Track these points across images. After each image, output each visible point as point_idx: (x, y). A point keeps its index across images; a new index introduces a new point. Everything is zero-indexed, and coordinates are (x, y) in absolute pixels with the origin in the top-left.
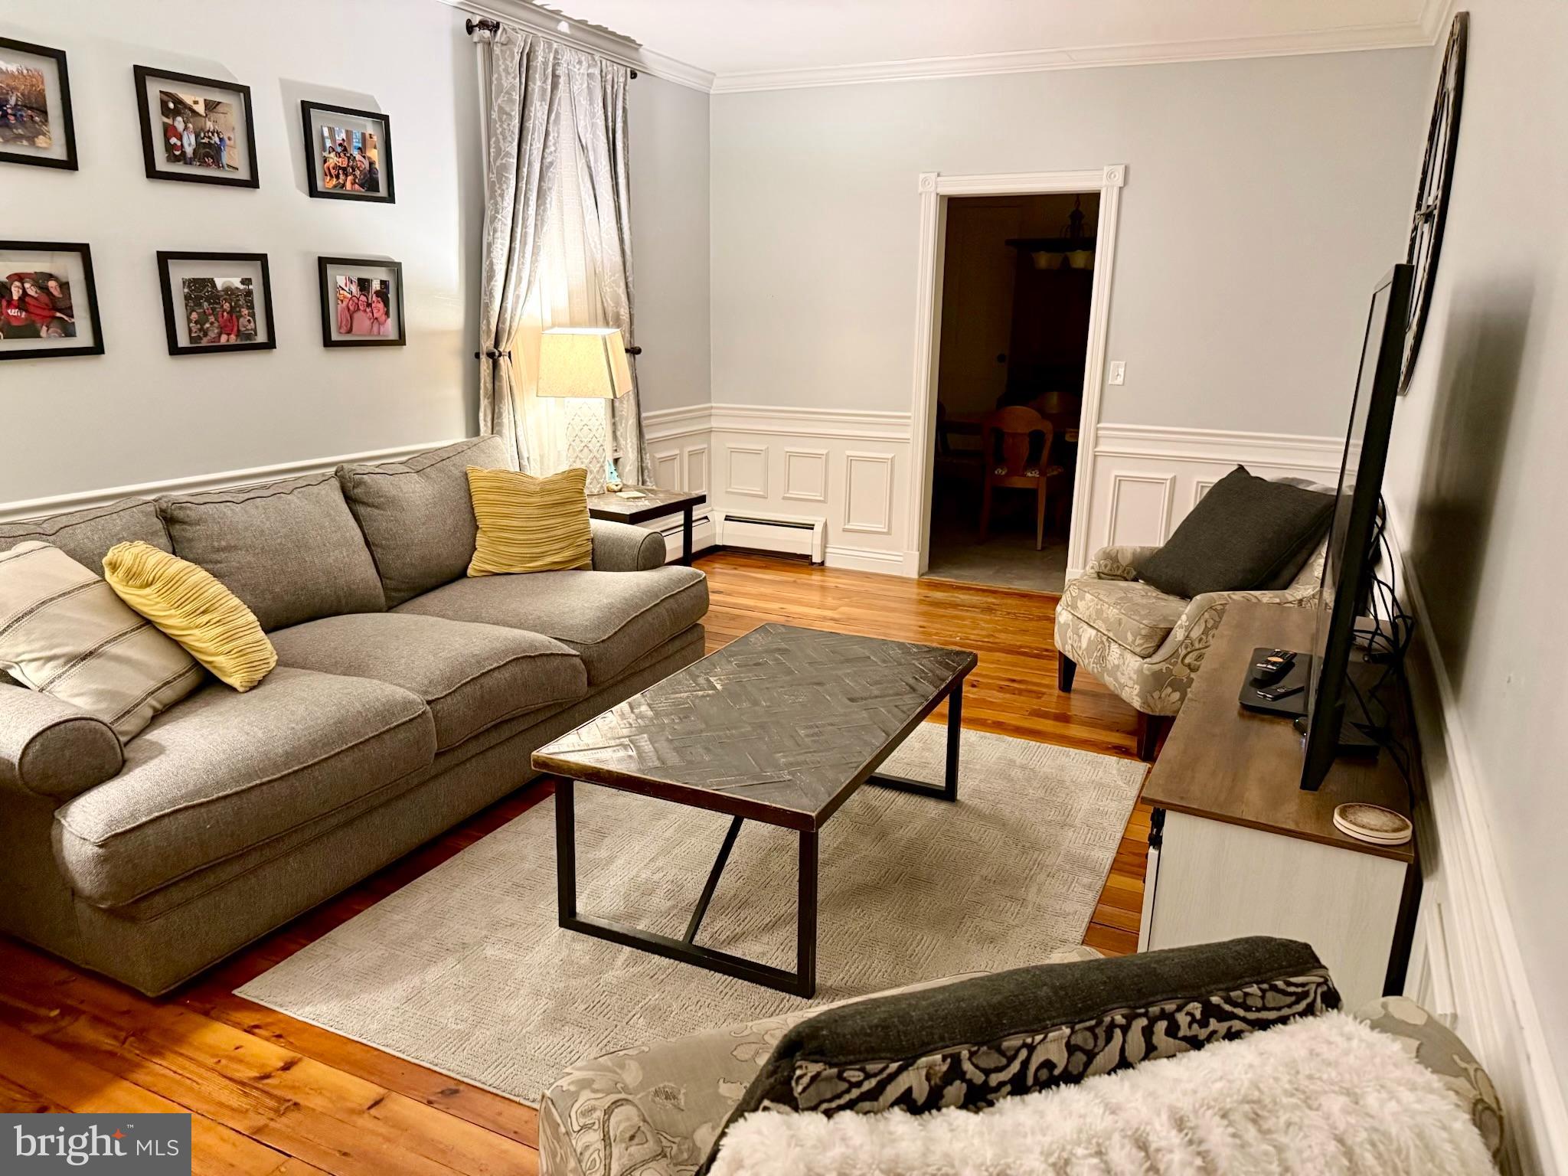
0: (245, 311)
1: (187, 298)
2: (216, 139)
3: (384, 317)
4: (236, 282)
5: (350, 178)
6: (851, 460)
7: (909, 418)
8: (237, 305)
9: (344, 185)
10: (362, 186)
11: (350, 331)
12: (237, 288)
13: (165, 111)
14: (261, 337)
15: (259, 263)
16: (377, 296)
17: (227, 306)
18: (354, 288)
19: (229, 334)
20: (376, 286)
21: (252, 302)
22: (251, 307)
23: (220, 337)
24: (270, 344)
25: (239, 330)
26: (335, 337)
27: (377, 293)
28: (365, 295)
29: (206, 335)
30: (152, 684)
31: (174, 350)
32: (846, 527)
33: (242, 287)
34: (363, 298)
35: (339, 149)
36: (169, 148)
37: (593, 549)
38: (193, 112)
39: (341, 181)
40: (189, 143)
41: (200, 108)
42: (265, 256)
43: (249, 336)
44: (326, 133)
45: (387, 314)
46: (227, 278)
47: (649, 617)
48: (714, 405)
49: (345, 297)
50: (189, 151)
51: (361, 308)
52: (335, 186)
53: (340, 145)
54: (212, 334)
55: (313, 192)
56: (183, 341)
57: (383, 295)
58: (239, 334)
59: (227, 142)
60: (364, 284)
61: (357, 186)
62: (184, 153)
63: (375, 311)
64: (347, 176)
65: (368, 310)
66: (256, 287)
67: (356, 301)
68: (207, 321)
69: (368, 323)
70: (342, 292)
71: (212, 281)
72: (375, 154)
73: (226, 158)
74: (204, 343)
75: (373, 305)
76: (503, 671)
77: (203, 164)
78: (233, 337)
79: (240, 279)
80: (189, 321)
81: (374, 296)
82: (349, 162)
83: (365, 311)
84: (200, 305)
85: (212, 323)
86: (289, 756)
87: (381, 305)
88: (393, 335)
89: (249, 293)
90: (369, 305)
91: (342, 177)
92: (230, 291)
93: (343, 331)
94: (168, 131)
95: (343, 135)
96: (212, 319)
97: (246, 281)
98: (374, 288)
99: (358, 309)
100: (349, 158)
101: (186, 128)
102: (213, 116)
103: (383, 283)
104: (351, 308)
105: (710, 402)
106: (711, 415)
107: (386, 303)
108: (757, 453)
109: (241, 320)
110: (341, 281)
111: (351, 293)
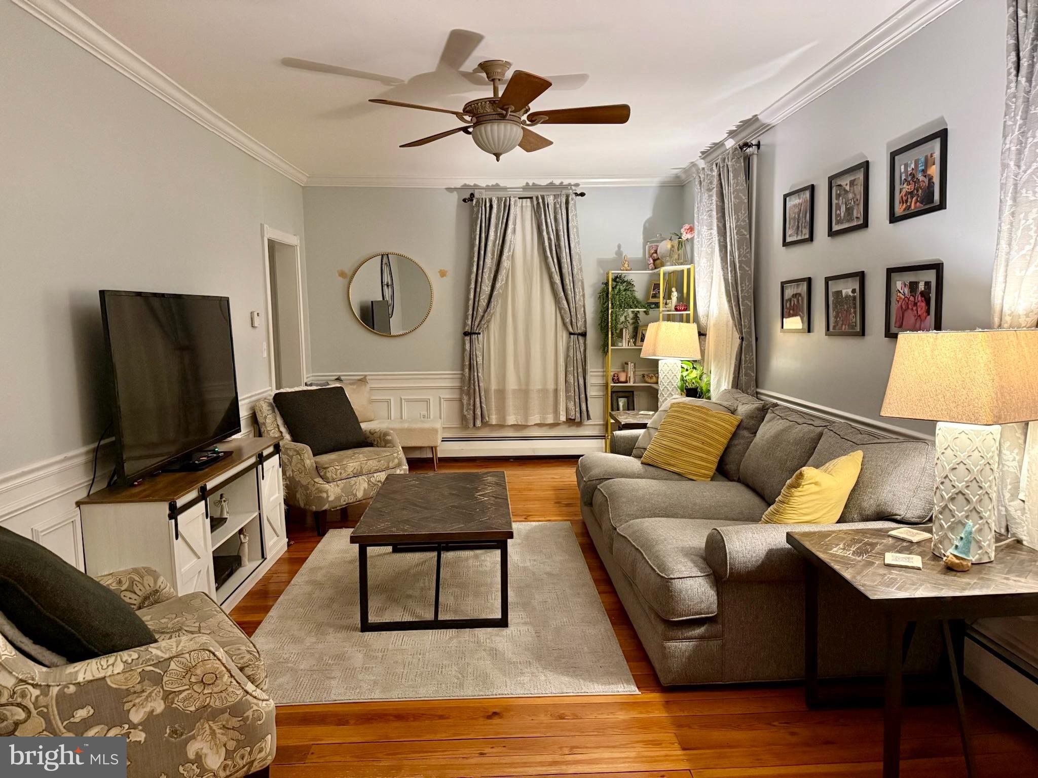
0: (853, 310)
1: (834, 302)
2: (852, 203)
3: (925, 314)
5: (914, 199)
9: (910, 206)
11: (902, 326)
14: (858, 328)
15: (859, 278)
16: (922, 296)
17: (846, 307)
18: (907, 291)
19: (846, 325)
20: (921, 287)
22: (856, 307)
23: (842, 326)
24: (863, 333)
25: (850, 322)
27: (922, 293)
28: (913, 296)
29: (838, 324)
31: (829, 332)
33: (852, 294)
34: (912, 298)
35: (909, 179)
36: (836, 217)
39: (908, 204)
40: (843, 210)
43: (854, 327)
44: (903, 168)
45: (928, 312)
49: (900, 298)
50: (843, 215)
51: (910, 307)
52: (904, 210)
53: (911, 174)
54: (840, 324)
55: (893, 218)
56: (832, 328)
57: (927, 295)
58: (849, 325)
59: (857, 202)
60: (913, 286)
61: (918, 203)
62: (841, 217)
63: (919, 309)
64: (912, 198)
65: (914, 308)
67: (907, 301)
68: (838, 316)
69: (913, 319)
70: (899, 294)
71: (841, 292)
72: (934, 171)
73: (854, 214)
74: (838, 329)
75: (918, 304)
77: (847, 221)
78: (848, 327)
79: (851, 290)
80: (834, 316)
81: (920, 296)
82: (915, 185)
83: (912, 309)
84: (838, 307)
85: (840, 318)
87: (923, 304)
89: (854, 298)
90: (915, 304)
91: (908, 200)
92: (847, 296)
93: (897, 325)
94: (837, 207)
95: (913, 166)
96: (841, 315)
97: (854, 291)
98: (920, 289)
99: (908, 308)
100: (915, 182)
101: (842, 203)
102: (852, 189)
103: (927, 284)
104: (904, 307)
107: (928, 302)
109: (851, 316)
110: (899, 285)
111: (904, 294)
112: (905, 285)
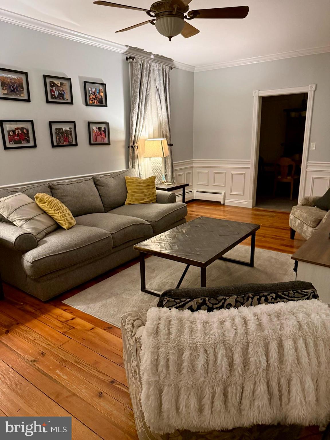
0: (70, 136)
1: (56, 133)
2: (63, 92)
3: (105, 137)
4: (68, 129)
5: (96, 101)
6: (233, 174)
7: (250, 161)
8: (68, 134)
9: (94, 103)
10: (99, 103)
11: (96, 141)
12: (68, 130)
13: (51, 86)
14: (74, 143)
15: (73, 123)
17: (65, 135)
18: (97, 130)
19: (66, 142)
20: (103, 129)
21: (72, 134)
22: (71, 135)
23: (64, 143)
24: (76, 145)
25: (68, 141)
26: (92, 142)
29: (60, 142)
30: (45, 227)
31: (53, 146)
32: (231, 193)
33: (69, 130)
34: (99, 132)
35: (93, 93)
36: (52, 95)
37: (157, 198)
38: (58, 86)
40: (56, 93)
41: (59, 85)
42: (75, 122)
43: (71, 143)
44: (90, 89)
45: (106, 136)
46: (66, 128)
47: (170, 215)
48: (194, 160)
50: (56, 95)
51: (99, 135)
52: (92, 103)
53: (94, 92)
54: (62, 142)
55: (87, 105)
56: (55, 144)
57: (104, 131)
58: (68, 142)
59: (66, 93)
60: (99, 129)
61: (98, 103)
62: (55, 96)
63: (102, 136)
64: (95, 100)
66: (73, 130)
68: (61, 139)
69: (100, 139)
70: (94, 131)
71: (62, 129)
72: (102, 94)
73: (65, 97)
74: (60, 144)
76: (130, 227)
77: (60, 99)
78: (67, 143)
80: (57, 139)
81: (102, 132)
82: (96, 96)
84: (59, 135)
85: (62, 139)
86: (76, 245)
87: (104, 134)
88: (107, 142)
89: (71, 131)
90: (101, 134)
91: (94, 100)
92: (66, 131)
93: (94, 141)
94: (52, 91)
95: (94, 90)
96: (62, 138)
97: (70, 128)
101: (56, 90)
102: (62, 86)
103: (105, 128)
104: (96, 135)
105: (193, 159)
106: (193, 163)
107: (105, 134)
108: (206, 173)
109: (69, 138)
110: (94, 128)
111: (96, 131)
112: (96, 128)
